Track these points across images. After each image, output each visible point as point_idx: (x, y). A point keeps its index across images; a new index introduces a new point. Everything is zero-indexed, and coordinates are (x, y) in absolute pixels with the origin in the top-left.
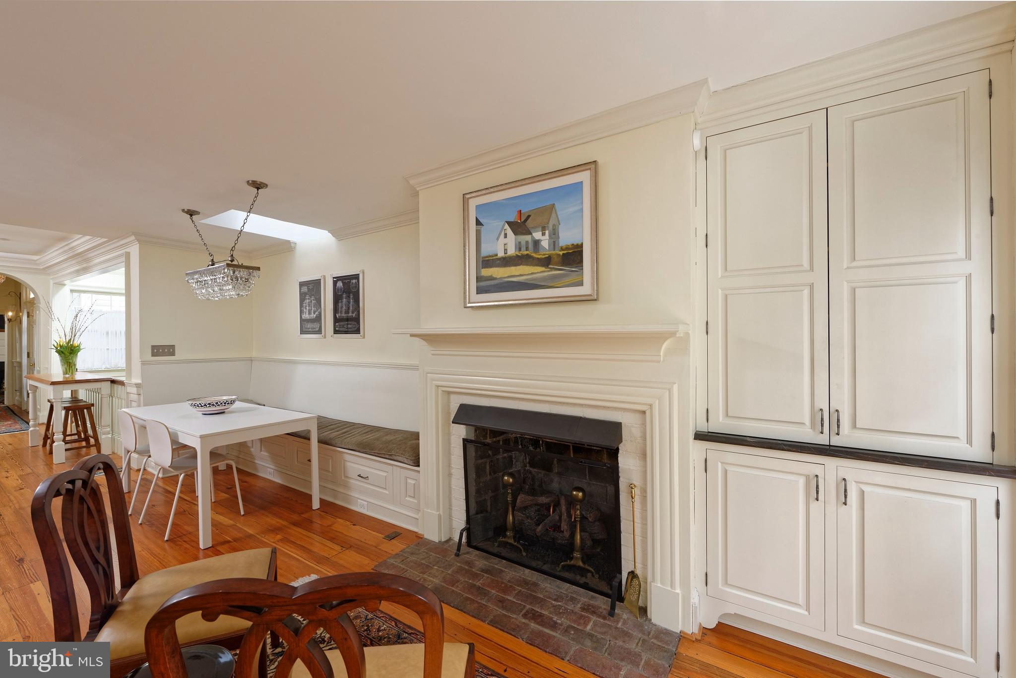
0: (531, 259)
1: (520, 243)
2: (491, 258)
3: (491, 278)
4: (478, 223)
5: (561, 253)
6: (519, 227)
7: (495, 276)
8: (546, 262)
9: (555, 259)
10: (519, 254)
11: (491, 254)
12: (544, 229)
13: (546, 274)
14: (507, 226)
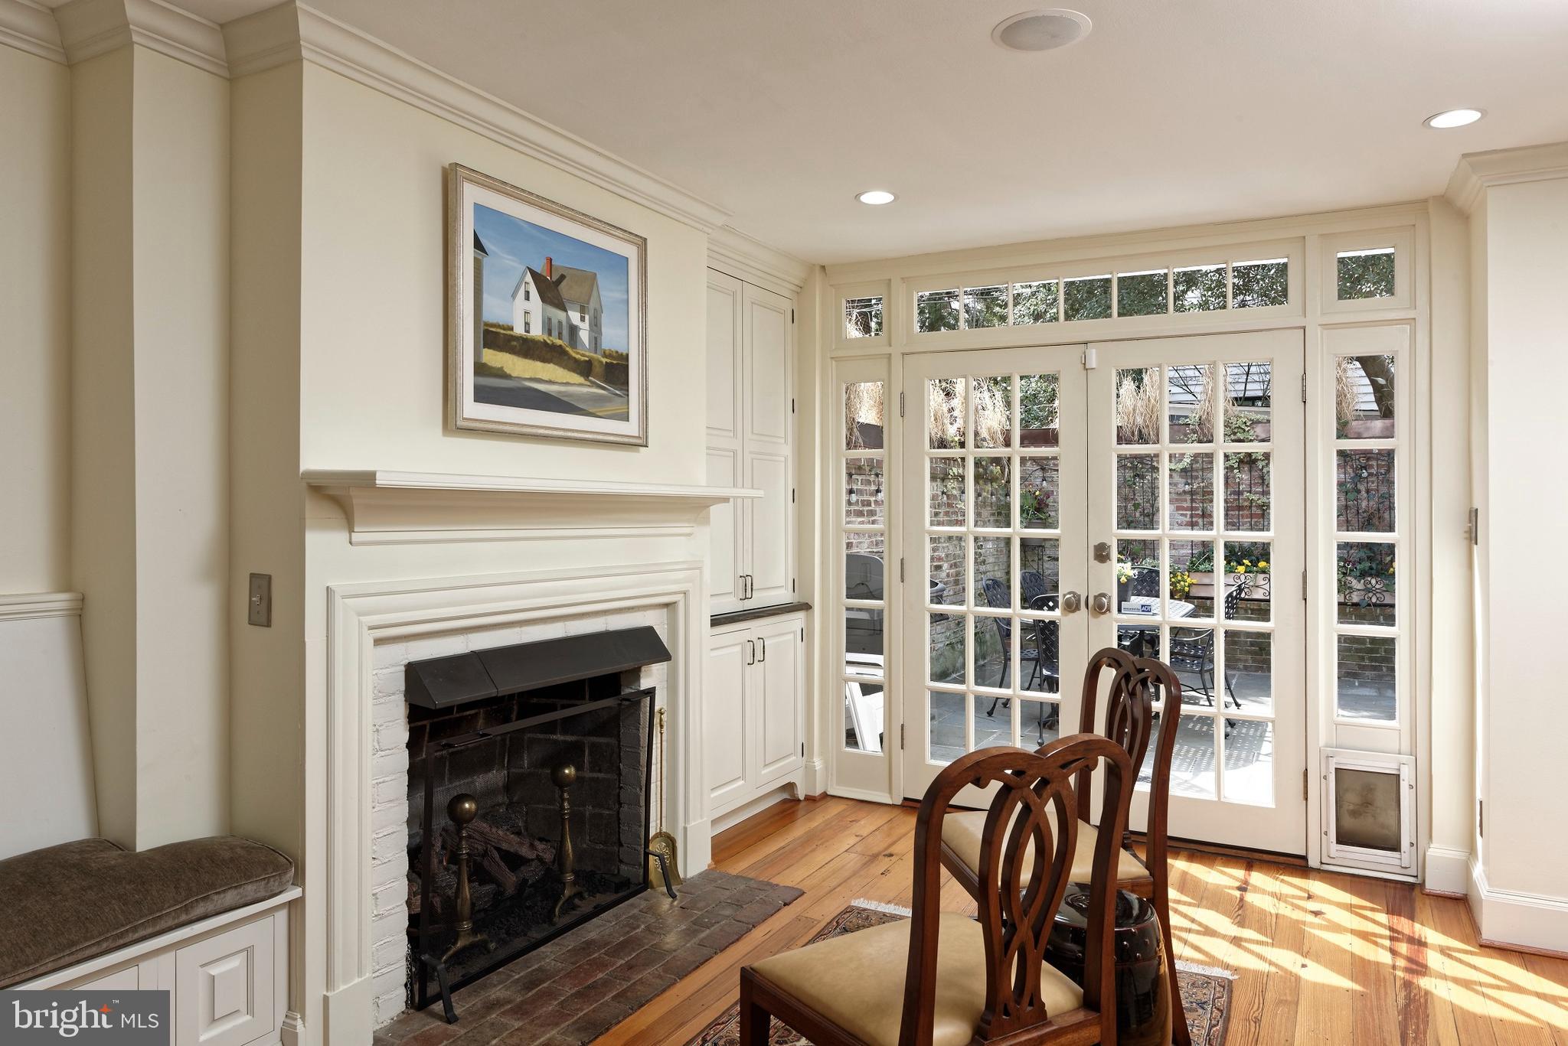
0: (566, 358)
1: (550, 319)
2: (502, 331)
3: (500, 374)
4: (478, 245)
5: (604, 360)
6: (550, 288)
7: (507, 371)
8: (585, 369)
9: (597, 369)
10: (549, 342)
11: (501, 324)
12: (583, 310)
13: (585, 390)
14: (529, 278)
